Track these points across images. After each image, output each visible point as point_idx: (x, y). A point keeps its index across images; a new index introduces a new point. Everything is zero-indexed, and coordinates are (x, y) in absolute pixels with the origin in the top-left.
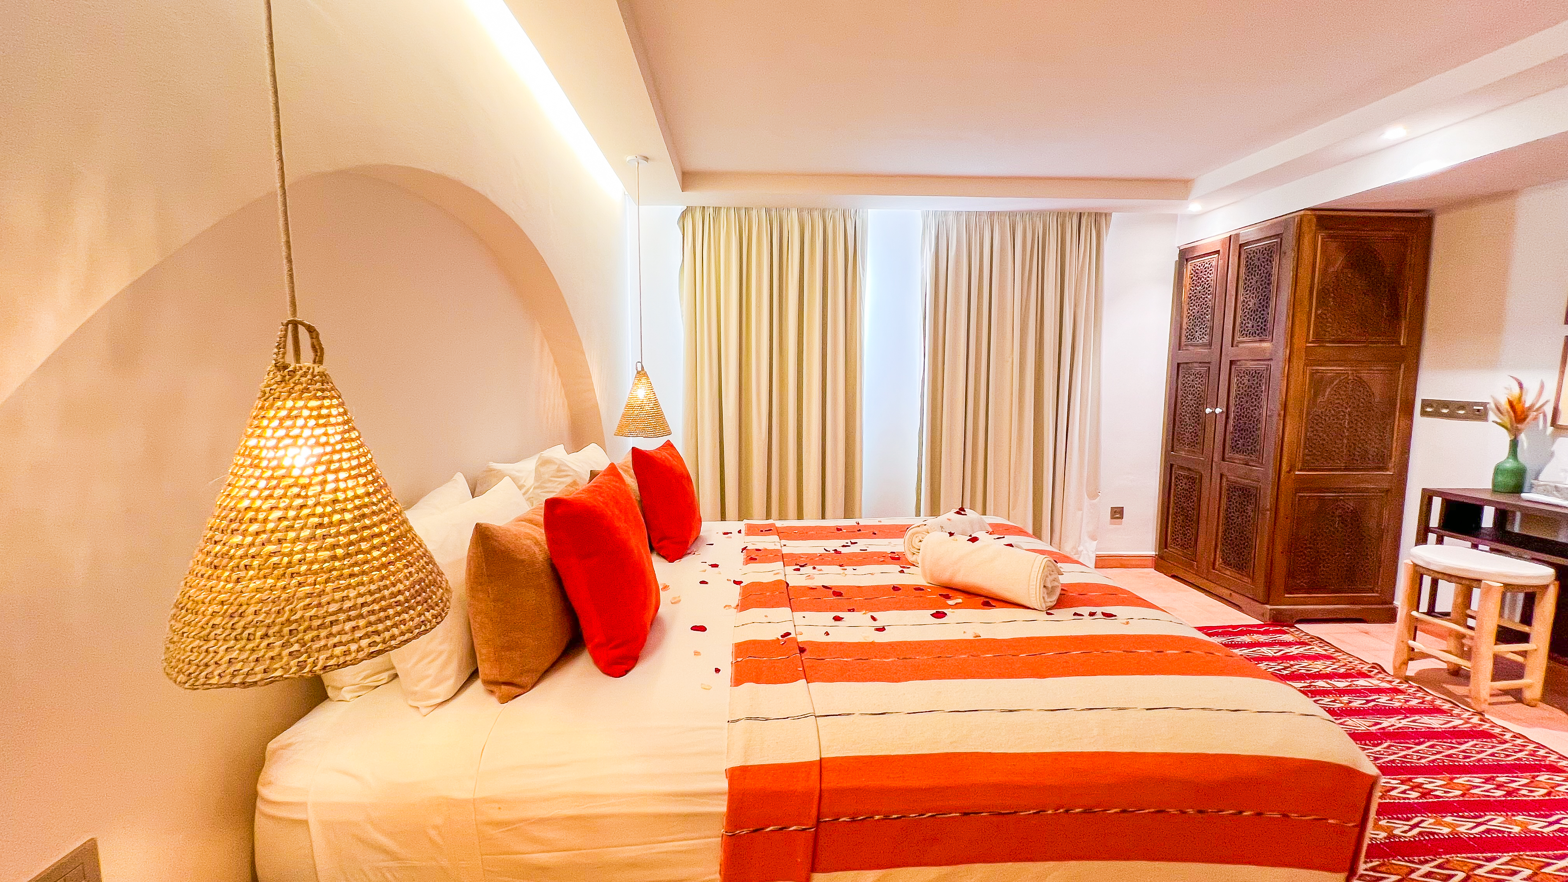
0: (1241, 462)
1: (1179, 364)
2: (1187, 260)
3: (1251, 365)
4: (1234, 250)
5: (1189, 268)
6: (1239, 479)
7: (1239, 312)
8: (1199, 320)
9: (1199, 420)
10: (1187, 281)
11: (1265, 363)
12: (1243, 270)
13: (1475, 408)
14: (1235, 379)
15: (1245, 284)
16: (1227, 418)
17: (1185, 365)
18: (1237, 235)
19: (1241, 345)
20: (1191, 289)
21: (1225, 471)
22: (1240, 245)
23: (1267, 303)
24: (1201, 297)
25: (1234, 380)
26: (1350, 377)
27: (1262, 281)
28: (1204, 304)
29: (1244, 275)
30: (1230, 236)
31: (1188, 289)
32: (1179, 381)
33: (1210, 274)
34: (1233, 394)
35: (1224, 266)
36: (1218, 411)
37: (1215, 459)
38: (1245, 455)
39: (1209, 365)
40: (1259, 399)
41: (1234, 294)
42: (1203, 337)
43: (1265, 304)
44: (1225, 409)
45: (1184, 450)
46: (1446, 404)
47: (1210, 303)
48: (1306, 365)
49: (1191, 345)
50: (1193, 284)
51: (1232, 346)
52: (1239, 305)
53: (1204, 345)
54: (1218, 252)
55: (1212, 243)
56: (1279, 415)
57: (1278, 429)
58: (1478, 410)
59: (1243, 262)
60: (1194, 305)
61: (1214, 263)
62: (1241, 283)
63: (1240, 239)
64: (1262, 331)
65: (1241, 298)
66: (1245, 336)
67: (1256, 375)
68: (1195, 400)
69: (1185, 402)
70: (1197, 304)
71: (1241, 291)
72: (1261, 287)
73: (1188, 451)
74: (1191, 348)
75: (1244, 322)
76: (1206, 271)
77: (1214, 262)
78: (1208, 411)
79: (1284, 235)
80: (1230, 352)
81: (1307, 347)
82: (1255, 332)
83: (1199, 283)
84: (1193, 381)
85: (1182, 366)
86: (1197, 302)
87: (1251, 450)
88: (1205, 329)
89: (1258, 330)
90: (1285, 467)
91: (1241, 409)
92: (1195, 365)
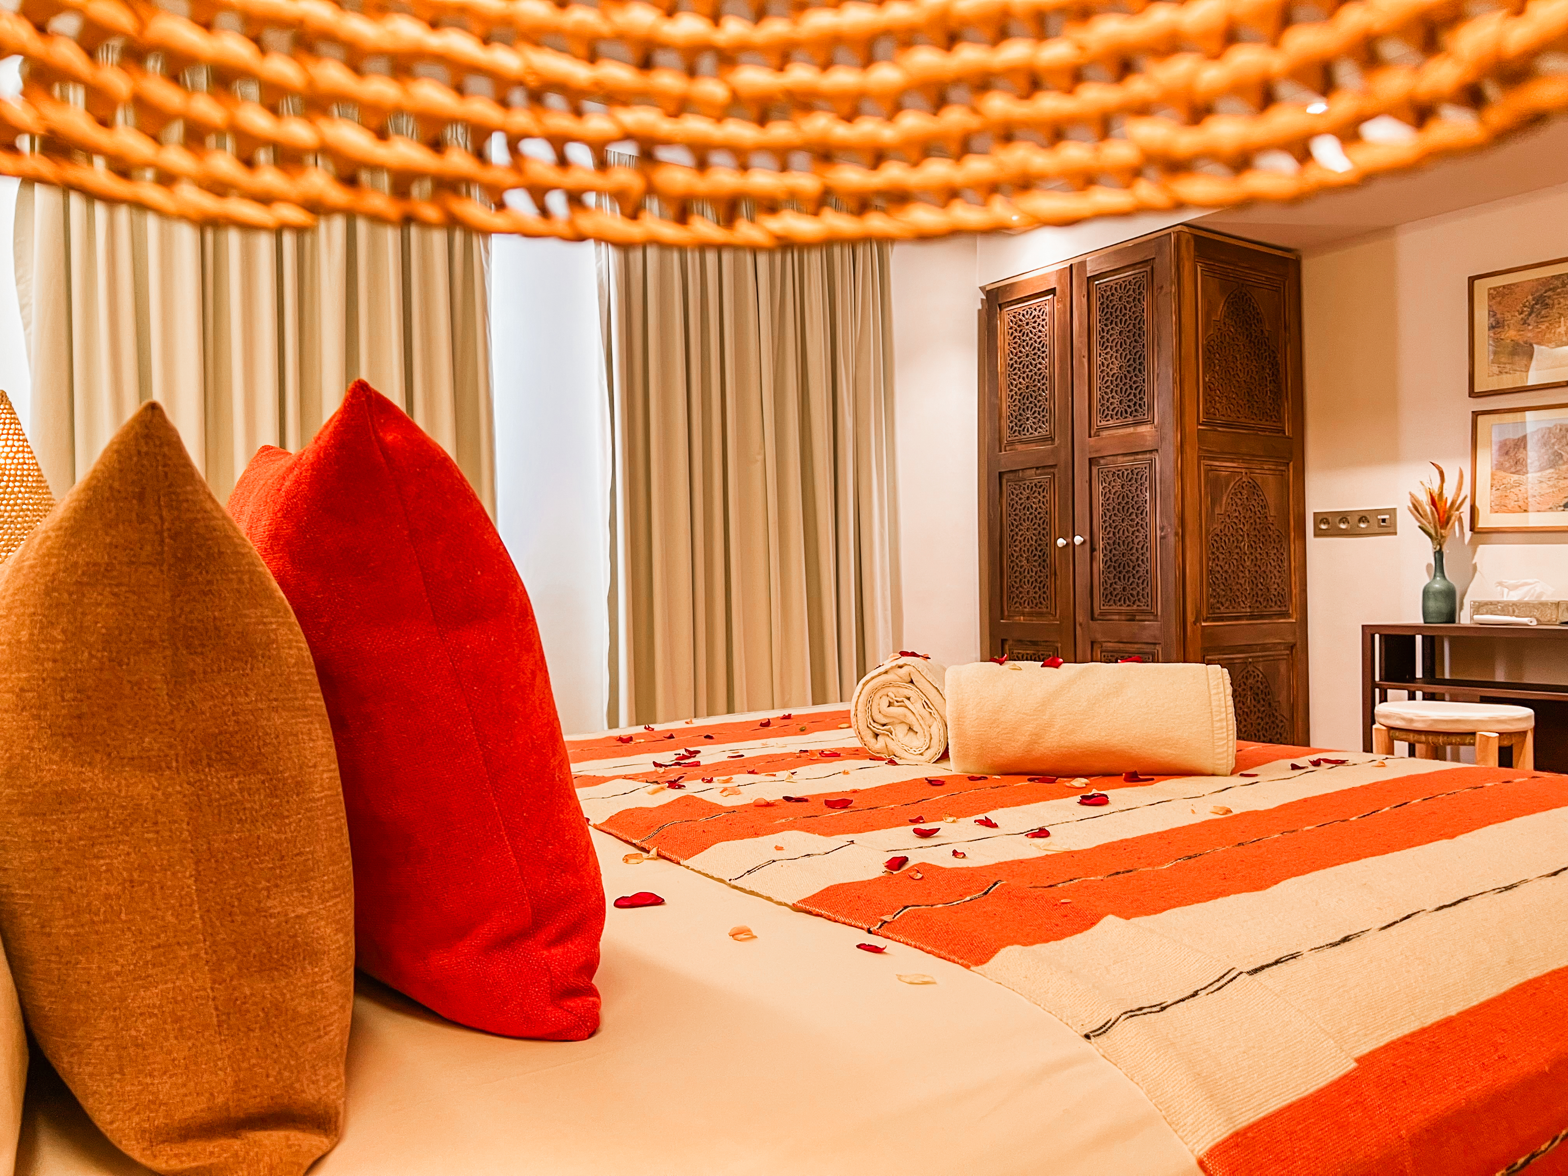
0: (1123, 618)
1: (1001, 475)
2: (1000, 305)
3: (1125, 462)
4: (1080, 287)
5: (1006, 316)
6: (1121, 645)
7: (1097, 383)
8: (1030, 399)
9: (1044, 561)
10: (1003, 340)
11: (1145, 456)
12: (1096, 315)
13: (1379, 517)
14: (1101, 487)
15: (1102, 337)
16: (1093, 550)
17: (1011, 476)
18: (1083, 264)
19: (1105, 434)
20: (1012, 352)
21: (1099, 637)
22: (1088, 278)
23: (1140, 364)
24: (1031, 364)
25: (1098, 489)
26: (1244, 479)
27: (1129, 332)
28: (1035, 373)
29: (1098, 325)
30: (1071, 265)
31: (1007, 351)
32: (1004, 501)
33: (1043, 326)
34: (1098, 510)
35: (1065, 312)
36: (1078, 540)
37: (1080, 618)
38: (1129, 606)
39: (1052, 470)
40: (1141, 514)
41: (1086, 355)
42: (1040, 427)
43: (1138, 367)
44: (1087, 538)
45: (1023, 614)
46: (1344, 517)
47: (1047, 371)
48: (1199, 458)
49: (1021, 442)
50: (1015, 343)
51: (1090, 436)
52: (1096, 371)
53: (1043, 440)
54: (1052, 291)
55: (1043, 277)
56: (1176, 534)
57: (1176, 556)
58: (1384, 520)
59: (1096, 305)
60: (1019, 378)
61: (1047, 309)
62: (1095, 337)
63: (1088, 269)
64: (1137, 407)
65: (1097, 360)
66: (1109, 418)
67: (1132, 477)
68: (1035, 529)
69: (1017, 534)
70: (1025, 375)
71: (1096, 349)
72: (1128, 341)
73: (1030, 614)
74: (1020, 447)
75: (1106, 397)
76: (1035, 322)
77: (1047, 307)
78: (1061, 542)
79: (1157, 260)
80: (1085, 444)
81: (1199, 430)
82: (1126, 411)
83: (1024, 341)
84: (1028, 498)
85: (1005, 477)
86: (1024, 372)
87: (1138, 595)
88: (1042, 414)
89: (1129, 407)
90: (1190, 618)
91: (1114, 533)
92: (1028, 472)
